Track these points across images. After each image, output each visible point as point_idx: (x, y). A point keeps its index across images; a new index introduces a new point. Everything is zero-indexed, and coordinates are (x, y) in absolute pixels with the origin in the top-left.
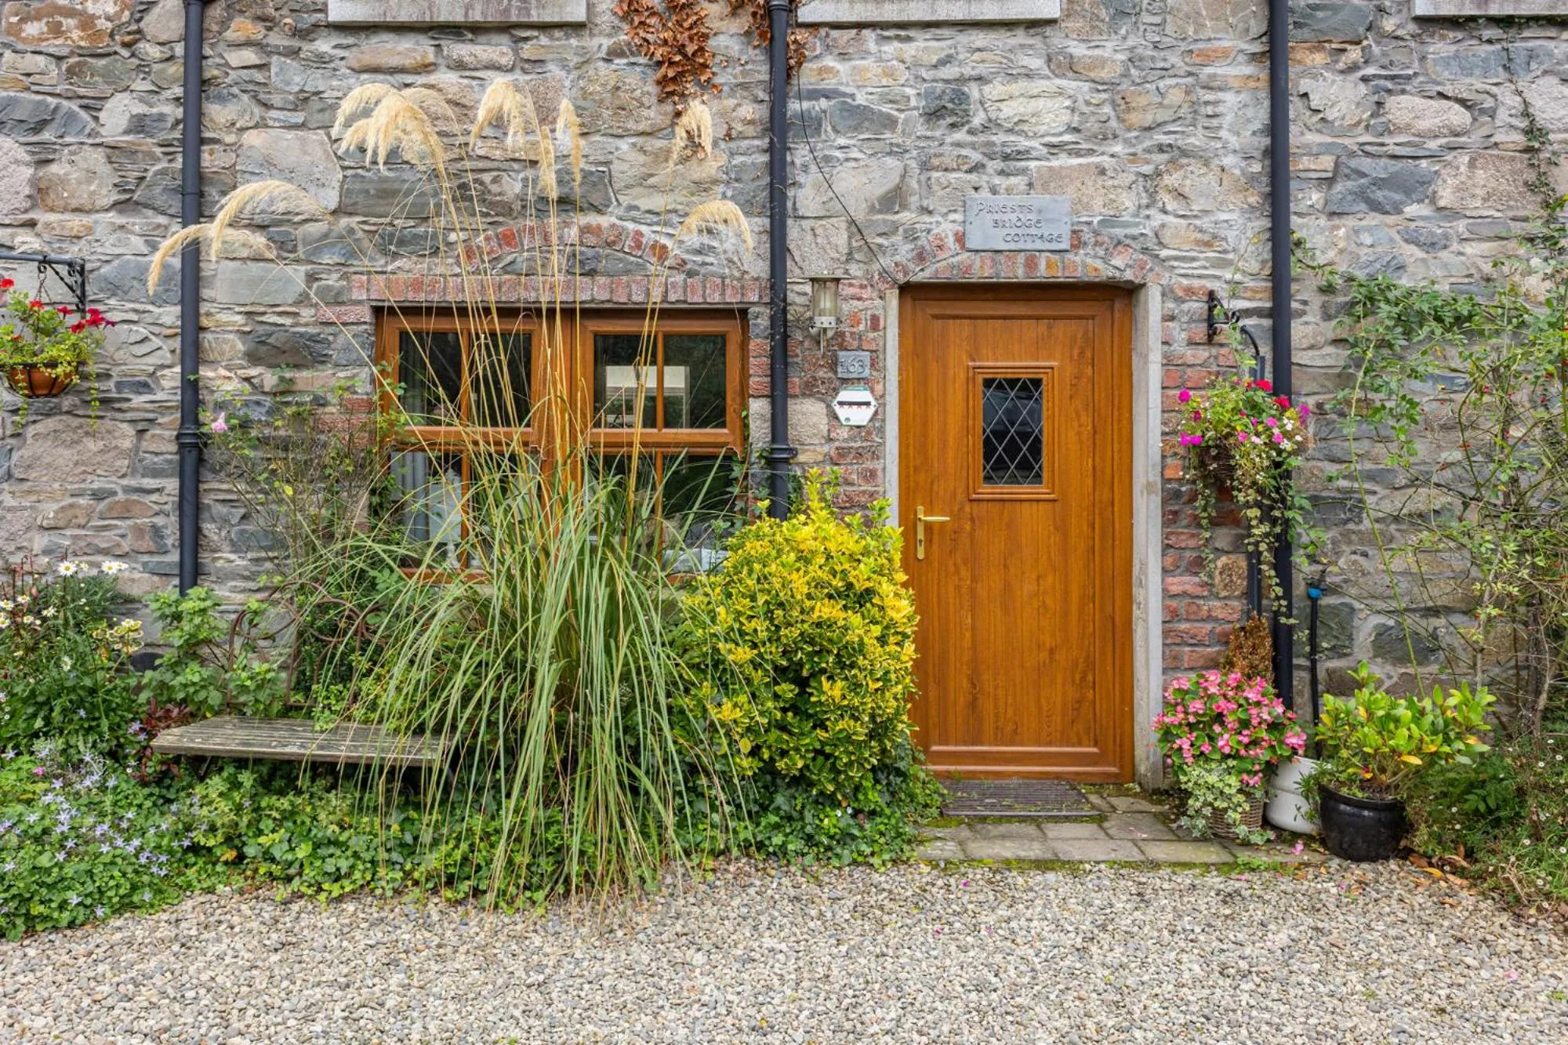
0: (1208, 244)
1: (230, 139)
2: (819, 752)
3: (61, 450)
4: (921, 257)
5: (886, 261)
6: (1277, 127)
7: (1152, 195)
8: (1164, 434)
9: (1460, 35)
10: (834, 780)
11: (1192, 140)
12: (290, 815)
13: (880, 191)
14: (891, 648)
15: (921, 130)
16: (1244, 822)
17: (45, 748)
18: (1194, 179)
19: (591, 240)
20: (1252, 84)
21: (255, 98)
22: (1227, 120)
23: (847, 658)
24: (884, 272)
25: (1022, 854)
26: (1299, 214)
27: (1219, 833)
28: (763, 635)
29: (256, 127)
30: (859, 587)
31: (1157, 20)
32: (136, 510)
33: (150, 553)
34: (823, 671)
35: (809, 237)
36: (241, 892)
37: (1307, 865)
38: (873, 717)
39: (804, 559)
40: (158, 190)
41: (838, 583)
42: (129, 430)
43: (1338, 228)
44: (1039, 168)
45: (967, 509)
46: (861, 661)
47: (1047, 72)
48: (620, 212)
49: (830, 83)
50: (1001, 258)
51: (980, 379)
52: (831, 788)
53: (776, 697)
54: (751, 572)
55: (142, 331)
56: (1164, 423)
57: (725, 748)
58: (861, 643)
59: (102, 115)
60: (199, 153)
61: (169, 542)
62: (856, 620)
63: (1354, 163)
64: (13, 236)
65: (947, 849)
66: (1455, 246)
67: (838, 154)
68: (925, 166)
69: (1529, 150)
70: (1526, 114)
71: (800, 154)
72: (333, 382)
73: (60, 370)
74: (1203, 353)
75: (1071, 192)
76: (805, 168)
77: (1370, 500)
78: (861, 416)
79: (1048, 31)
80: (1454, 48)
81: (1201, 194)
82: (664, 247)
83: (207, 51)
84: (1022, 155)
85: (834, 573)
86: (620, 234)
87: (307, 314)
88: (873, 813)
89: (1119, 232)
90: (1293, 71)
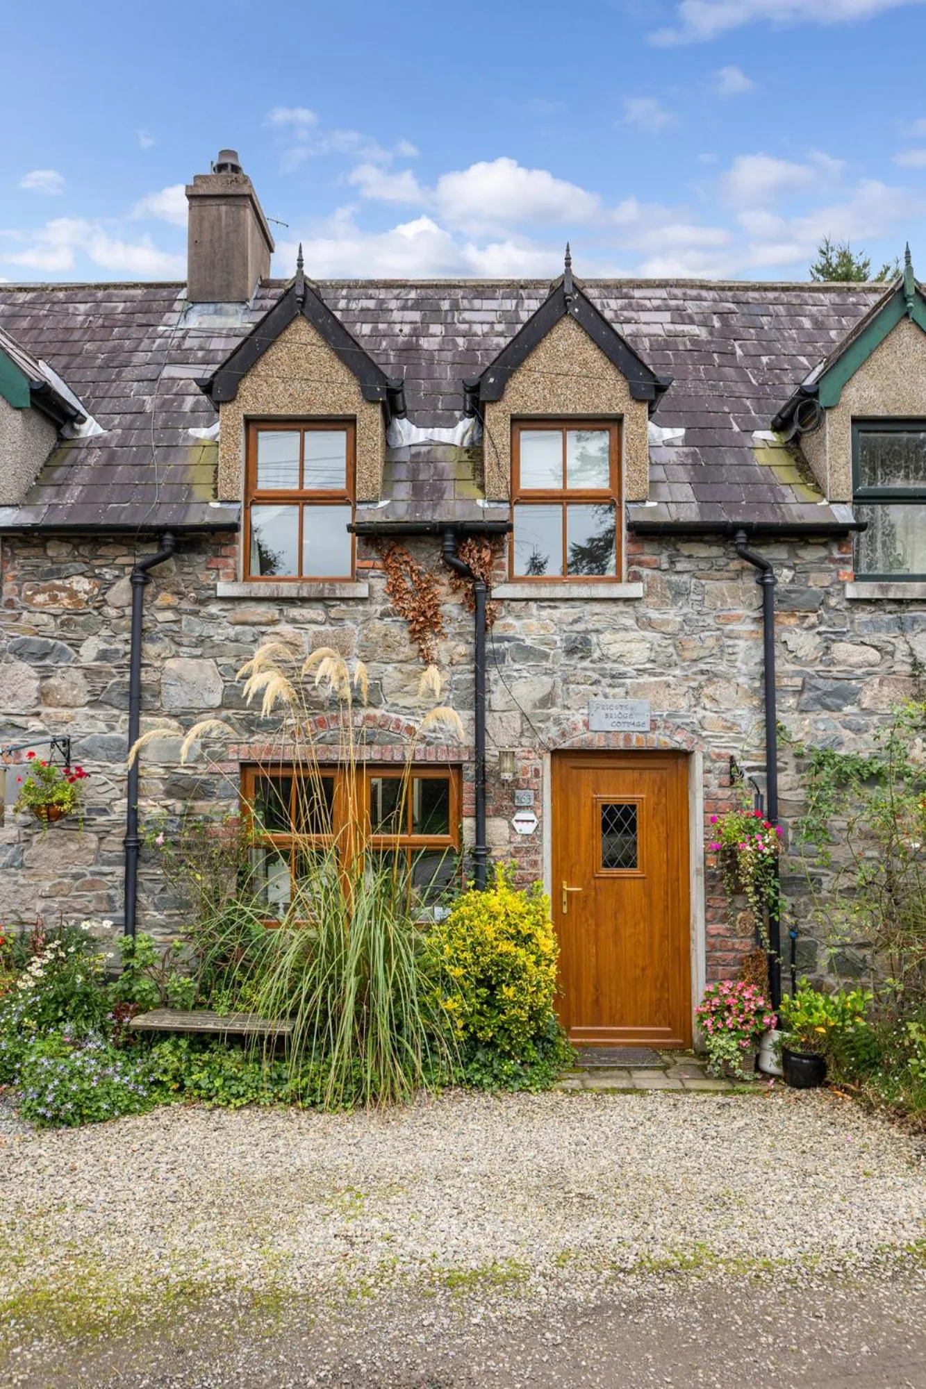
0: (730, 728)
1: (157, 664)
2: (501, 1028)
3: (53, 850)
4: (563, 734)
5: (543, 737)
6: (768, 660)
7: (698, 699)
8: (705, 840)
9: (873, 609)
10: (510, 1043)
11: (720, 668)
12: (207, 1064)
13: (540, 695)
14: (543, 968)
15: (563, 660)
16: (740, 1067)
17: (68, 1027)
18: (719, 689)
19: (371, 724)
20: (754, 635)
21: (172, 639)
22: (741, 656)
23: (517, 973)
24: (541, 743)
25: (615, 1085)
26: (783, 711)
27: (728, 1075)
28: (470, 961)
29: (173, 657)
30: (525, 932)
31: (700, 598)
32: (98, 885)
33: (106, 911)
34: (503, 981)
35: (498, 722)
36: (185, 1105)
37: (773, 1091)
38: (531, 1008)
39: (493, 917)
40: (114, 694)
41: (512, 931)
42: (95, 838)
43: (804, 719)
44: (632, 684)
45: (593, 882)
46: (524, 976)
47: (636, 627)
48: (387, 707)
49: (510, 633)
50: (610, 735)
51: (600, 806)
52: (508, 1048)
53: (477, 996)
54: (463, 925)
55: (104, 778)
56: (705, 833)
57: (449, 1025)
58: (525, 965)
59: (82, 650)
60: (139, 673)
61: (117, 905)
62: (522, 952)
63: (813, 682)
64: (27, 722)
65: (576, 1084)
66: (873, 731)
67: (515, 674)
68: (565, 681)
69: (913, 676)
70: (911, 655)
71: (492, 674)
72: (216, 809)
73: (65, 807)
74: (728, 792)
75: (650, 697)
76: (496, 682)
77: (824, 879)
78: (528, 829)
79: (637, 604)
80: (869, 616)
81: (726, 699)
82: (413, 728)
83: (145, 612)
84: (622, 675)
85: (510, 925)
86: (387, 720)
87: (201, 767)
88: (532, 1064)
89: (679, 721)
90: (777, 628)
